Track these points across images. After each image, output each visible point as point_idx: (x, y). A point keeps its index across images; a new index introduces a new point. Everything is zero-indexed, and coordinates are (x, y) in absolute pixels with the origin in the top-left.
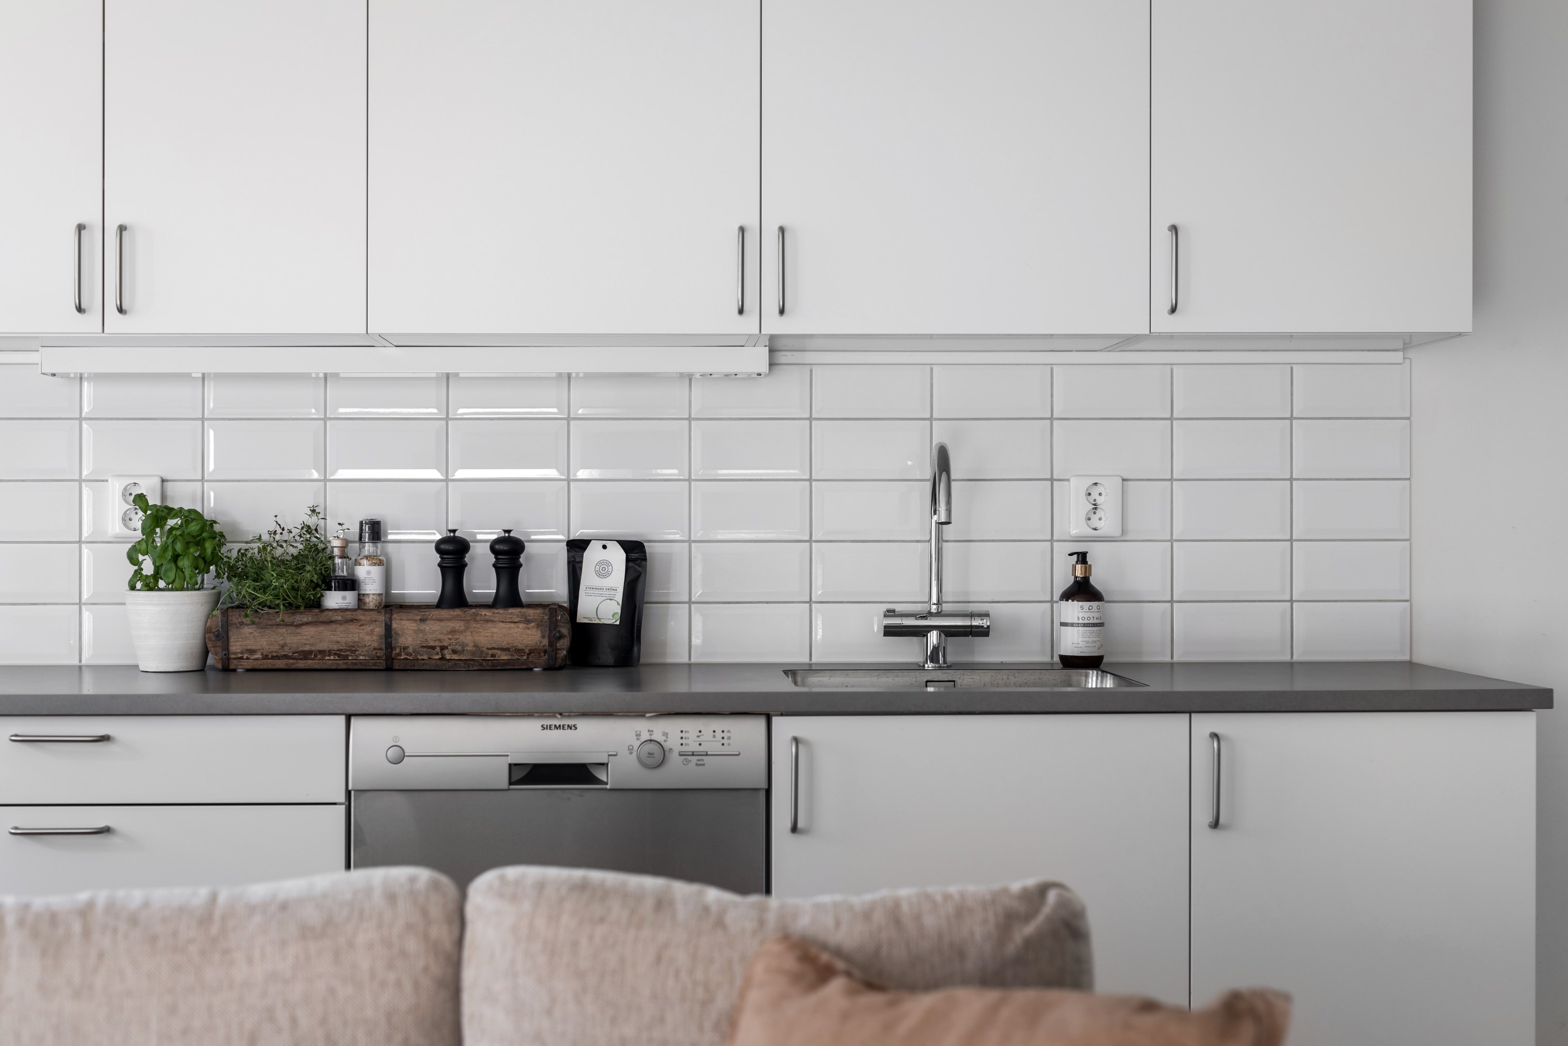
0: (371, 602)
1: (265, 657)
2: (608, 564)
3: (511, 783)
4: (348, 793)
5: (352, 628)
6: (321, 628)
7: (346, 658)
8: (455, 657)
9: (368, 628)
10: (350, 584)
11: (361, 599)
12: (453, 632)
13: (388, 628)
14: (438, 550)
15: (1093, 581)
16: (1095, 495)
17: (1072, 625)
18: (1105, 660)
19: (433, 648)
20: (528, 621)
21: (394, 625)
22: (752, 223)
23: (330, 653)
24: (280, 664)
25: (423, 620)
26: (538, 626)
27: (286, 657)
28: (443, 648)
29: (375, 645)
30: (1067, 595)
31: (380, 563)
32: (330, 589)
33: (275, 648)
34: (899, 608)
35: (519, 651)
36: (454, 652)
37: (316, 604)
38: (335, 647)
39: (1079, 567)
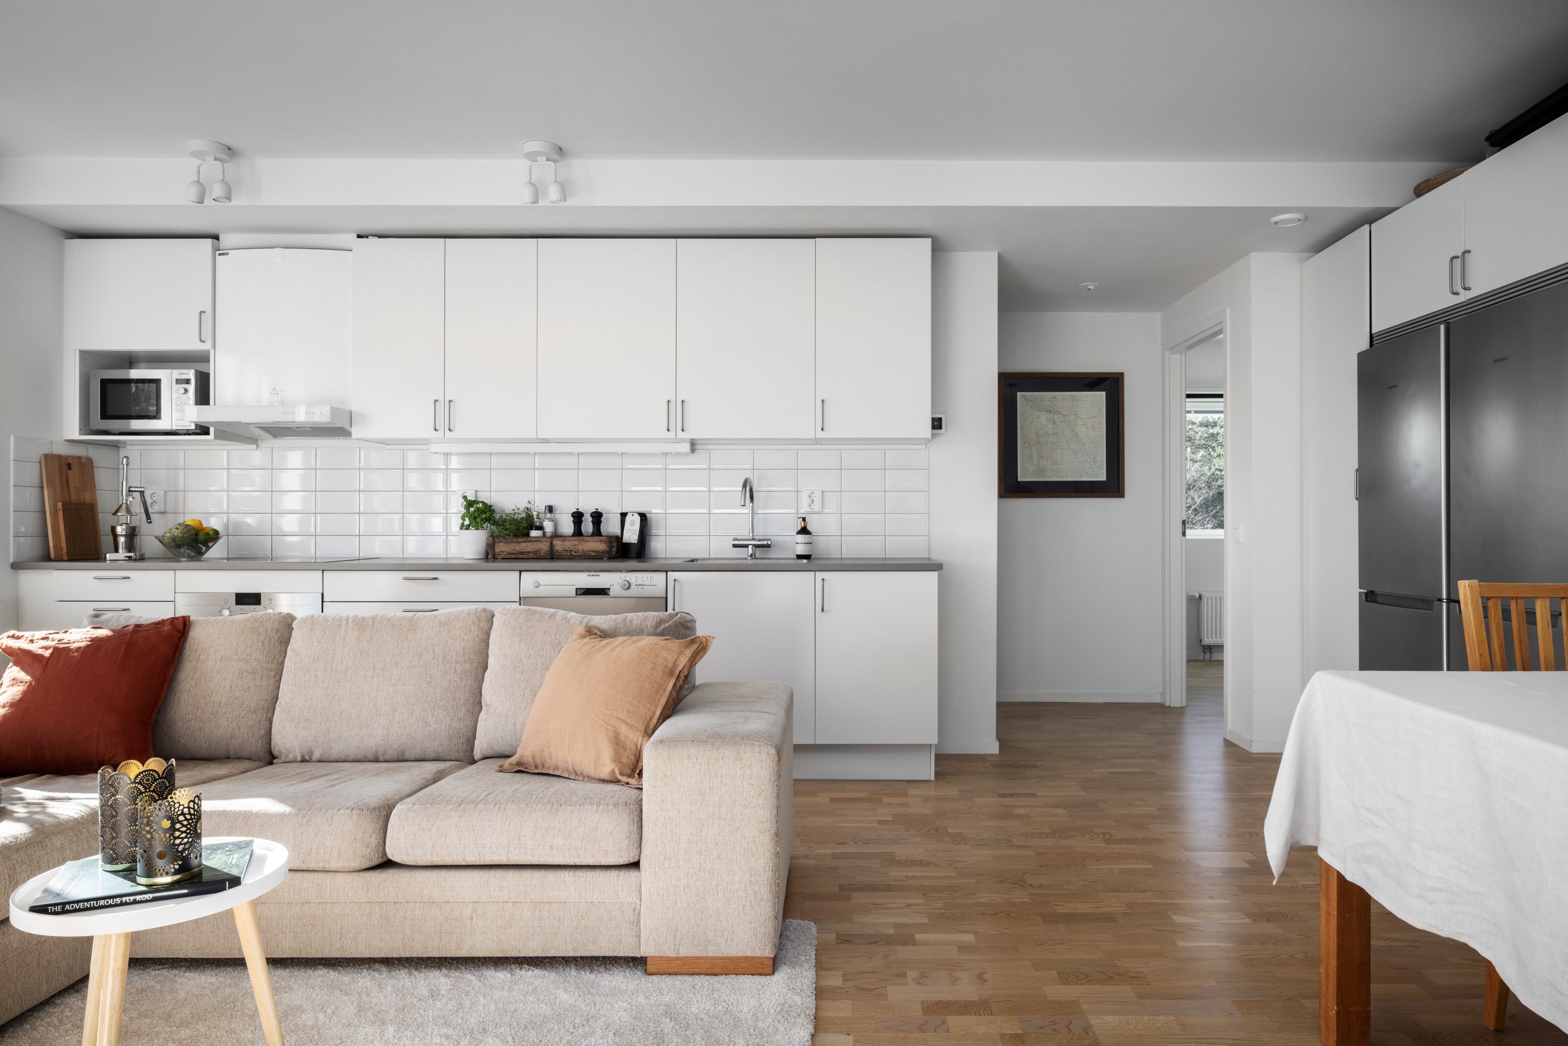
0: (548, 535)
1: (508, 554)
2: (634, 521)
3: (576, 595)
4: (520, 598)
5: (539, 543)
6: (527, 544)
7: (536, 554)
8: (575, 554)
9: (544, 544)
10: (541, 528)
11: (544, 534)
12: (575, 545)
13: (551, 544)
14: (572, 516)
15: (808, 528)
16: (813, 497)
17: (800, 543)
18: (812, 557)
19: (568, 551)
20: (601, 541)
21: (554, 543)
22: (673, 399)
23: (531, 552)
24: (513, 556)
25: (564, 541)
26: (605, 543)
27: (515, 554)
28: (571, 551)
29: (547, 549)
30: (799, 533)
31: (553, 521)
32: (532, 530)
33: (511, 550)
34: (738, 538)
35: (598, 552)
36: (575, 552)
37: (528, 535)
38: (533, 550)
39: (802, 522)
